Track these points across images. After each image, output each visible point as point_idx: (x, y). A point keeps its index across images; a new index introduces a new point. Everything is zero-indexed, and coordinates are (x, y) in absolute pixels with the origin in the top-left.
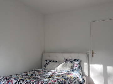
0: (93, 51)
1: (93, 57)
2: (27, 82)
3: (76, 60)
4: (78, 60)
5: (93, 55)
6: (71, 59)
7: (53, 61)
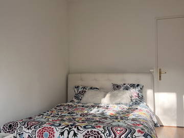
0: (160, 70)
1: (160, 79)
2: (89, 130)
3: (136, 86)
4: (138, 85)
5: (160, 77)
6: (125, 84)
7: (91, 88)
